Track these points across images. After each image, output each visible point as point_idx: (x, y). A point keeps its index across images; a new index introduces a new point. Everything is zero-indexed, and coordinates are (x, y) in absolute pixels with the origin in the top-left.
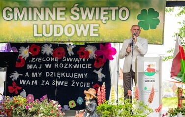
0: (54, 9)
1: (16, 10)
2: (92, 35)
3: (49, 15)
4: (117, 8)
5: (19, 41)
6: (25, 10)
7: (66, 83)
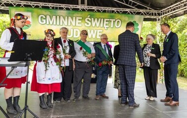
0: (74, 18)
1: (48, 17)
2: (98, 37)
3: (71, 22)
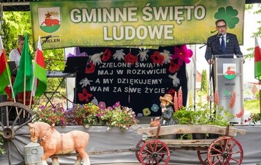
1: (85, 11)
2: (166, 37)
3: (120, 16)
4: (193, 7)
5: (88, 45)
6: (93, 11)
7: (139, 90)
